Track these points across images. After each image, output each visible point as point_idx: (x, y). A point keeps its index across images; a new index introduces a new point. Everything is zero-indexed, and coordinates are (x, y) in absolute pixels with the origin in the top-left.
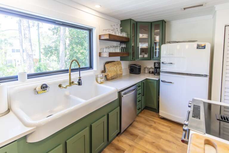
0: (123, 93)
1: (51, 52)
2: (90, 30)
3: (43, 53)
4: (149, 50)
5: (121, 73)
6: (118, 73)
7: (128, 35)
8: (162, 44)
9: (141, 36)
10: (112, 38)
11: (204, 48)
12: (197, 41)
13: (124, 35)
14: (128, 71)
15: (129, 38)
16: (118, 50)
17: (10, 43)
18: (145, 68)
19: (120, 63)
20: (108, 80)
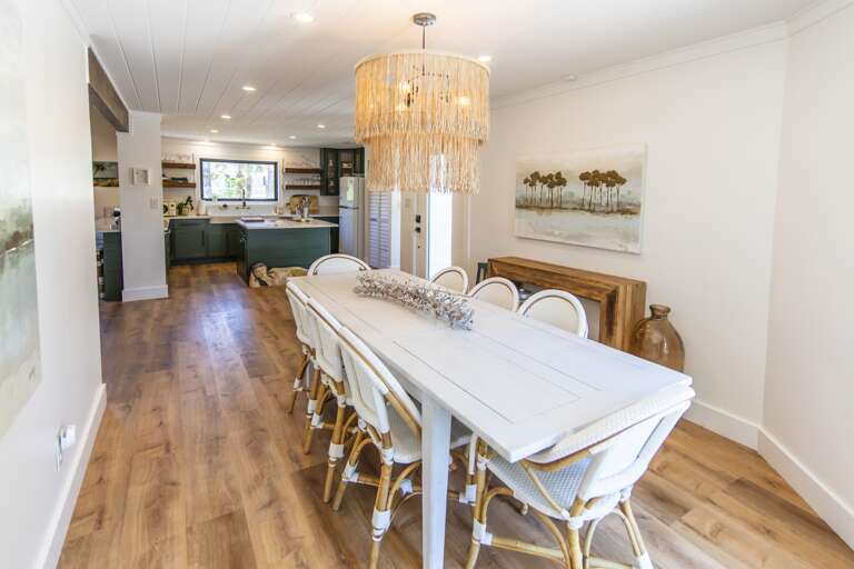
7: (324, 166)
15: (324, 170)
19: (315, 198)
20: (292, 213)
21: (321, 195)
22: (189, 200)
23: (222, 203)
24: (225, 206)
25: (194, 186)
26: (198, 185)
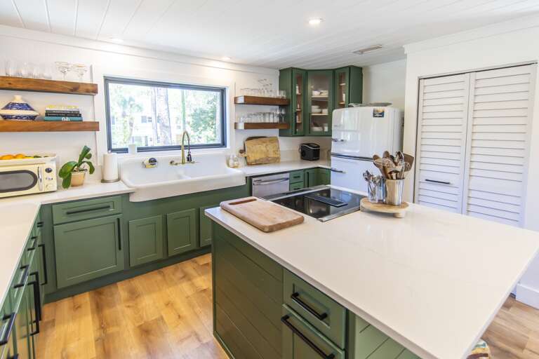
0: (254, 179)
1: (206, 122)
2: (223, 91)
3: (191, 123)
5: (276, 156)
6: (270, 156)
7: (287, 94)
8: (334, 109)
9: (316, 94)
10: (251, 101)
11: (383, 116)
12: (390, 104)
15: (289, 100)
16: (274, 119)
17: (138, 106)
19: (277, 140)
20: (249, 164)
21: (280, 136)
22: (86, 153)
23: (147, 156)
24: (153, 161)
25: (94, 127)
26: (103, 126)
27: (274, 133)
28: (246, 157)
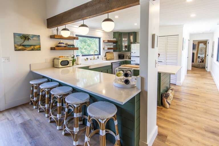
0: (113, 63)
2: (100, 38)
4: (128, 47)
5: (113, 58)
7: (117, 39)
9: (124, 39)
10: (109, 41)
13: (115, 39)
14: (118, 57)
15: (117, 41)
16: (112, 47)
18: (127, 56)
19: (113, 53)
20: (107, 60)
21: (114, 52)
23: (86, 57)
24: (87, 59)
27: (112, 51)
28: (106, 58)
